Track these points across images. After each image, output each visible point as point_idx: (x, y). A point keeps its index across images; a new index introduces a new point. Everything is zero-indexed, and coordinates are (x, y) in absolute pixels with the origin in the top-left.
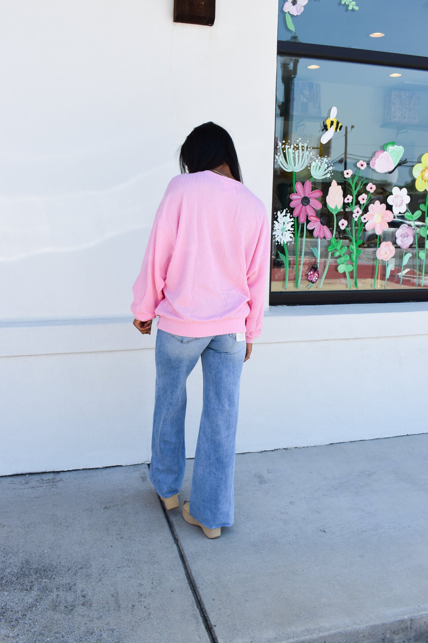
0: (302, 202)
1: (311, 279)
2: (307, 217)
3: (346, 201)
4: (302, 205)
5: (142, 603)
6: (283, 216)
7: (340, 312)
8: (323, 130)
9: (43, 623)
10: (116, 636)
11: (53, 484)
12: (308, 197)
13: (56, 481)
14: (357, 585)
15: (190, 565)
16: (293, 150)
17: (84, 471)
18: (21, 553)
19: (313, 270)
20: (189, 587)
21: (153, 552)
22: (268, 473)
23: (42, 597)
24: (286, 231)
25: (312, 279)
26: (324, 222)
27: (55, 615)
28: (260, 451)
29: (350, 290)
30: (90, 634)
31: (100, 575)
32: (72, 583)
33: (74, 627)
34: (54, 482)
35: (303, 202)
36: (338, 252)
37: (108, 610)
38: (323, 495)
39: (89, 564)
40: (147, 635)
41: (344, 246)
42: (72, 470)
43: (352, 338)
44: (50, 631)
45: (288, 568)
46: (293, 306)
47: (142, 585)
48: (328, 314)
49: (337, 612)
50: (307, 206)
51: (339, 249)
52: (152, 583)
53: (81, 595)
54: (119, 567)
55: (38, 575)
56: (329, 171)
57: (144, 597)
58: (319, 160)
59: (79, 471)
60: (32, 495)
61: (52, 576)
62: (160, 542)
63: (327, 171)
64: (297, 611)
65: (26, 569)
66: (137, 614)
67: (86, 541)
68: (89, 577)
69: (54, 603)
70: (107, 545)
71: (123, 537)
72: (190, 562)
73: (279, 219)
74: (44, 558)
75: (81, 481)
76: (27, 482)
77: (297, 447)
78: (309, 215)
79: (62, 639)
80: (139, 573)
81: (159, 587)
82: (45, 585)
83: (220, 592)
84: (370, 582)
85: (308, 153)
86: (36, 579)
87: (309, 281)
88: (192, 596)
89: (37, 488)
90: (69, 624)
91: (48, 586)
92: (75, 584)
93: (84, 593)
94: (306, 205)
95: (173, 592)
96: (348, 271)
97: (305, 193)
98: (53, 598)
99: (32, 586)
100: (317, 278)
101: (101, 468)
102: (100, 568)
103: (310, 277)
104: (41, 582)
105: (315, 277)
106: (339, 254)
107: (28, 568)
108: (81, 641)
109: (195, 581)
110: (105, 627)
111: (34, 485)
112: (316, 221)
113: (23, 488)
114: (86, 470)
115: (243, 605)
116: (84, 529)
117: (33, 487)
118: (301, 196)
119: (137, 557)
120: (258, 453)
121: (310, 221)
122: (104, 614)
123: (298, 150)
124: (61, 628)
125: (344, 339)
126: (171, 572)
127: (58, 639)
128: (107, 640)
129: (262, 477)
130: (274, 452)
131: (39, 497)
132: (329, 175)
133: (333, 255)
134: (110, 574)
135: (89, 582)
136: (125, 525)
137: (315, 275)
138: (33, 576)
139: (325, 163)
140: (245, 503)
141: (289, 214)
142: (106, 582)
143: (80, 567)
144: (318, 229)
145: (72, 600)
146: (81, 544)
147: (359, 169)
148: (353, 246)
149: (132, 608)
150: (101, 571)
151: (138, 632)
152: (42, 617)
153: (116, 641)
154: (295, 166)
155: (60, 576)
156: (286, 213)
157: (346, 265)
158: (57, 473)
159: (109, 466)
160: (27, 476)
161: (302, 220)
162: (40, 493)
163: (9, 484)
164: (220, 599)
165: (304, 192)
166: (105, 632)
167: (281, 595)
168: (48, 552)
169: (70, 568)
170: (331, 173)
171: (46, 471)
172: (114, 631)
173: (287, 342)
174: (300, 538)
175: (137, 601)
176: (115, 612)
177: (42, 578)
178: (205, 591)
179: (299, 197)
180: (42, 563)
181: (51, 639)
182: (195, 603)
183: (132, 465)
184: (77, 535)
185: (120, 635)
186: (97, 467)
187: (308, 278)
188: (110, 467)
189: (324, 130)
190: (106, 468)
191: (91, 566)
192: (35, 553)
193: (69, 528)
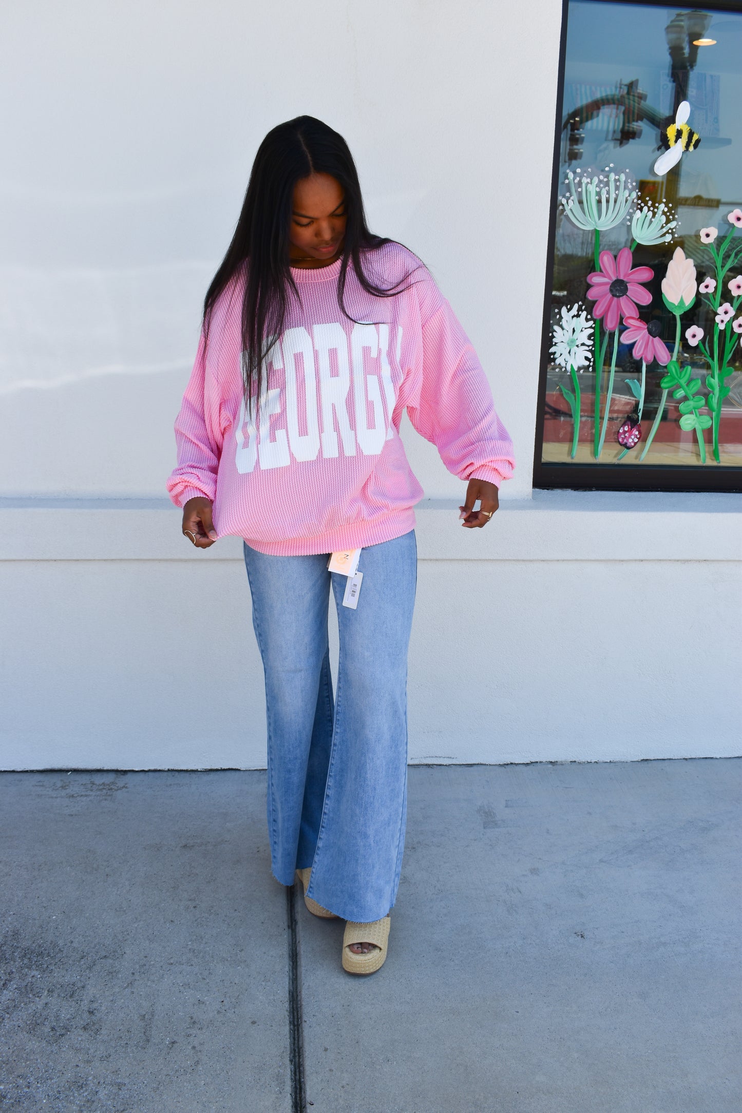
0: (611, 291)
1: (625, 441)
2: (622, 319)
3: (702, 290)
4: (611, 296)
5: (192, 1038)
6: (573, 317)
7: (674, 508)
8: (659, 148)
9: (4, 1055)
10: (123, 1099)
11: (108, 794)
12: (625, 280)
13: (116, 788)
14: (618, 1054)
15: (303, 975)
16: (597, 188)
17: (170, 774)
18: (11, 914)
19: (629, 423)
20: (288, 1018)
21: (242, 941)
22: (507, 806)
23: (19, 1003)
24: (577, 346)
25: (628, 440)
26: (656, 330)
27: (29, 1041)
28: (501, 763)
29: (704, 464)
30: (79, 1087)
31: (133, 974)
32: (80, 985)
33: (54, 1071)
34: (111, 789)
35: (614, 290)
36: (681, 389)
37: (127, 1044)
38: (601, 861)
39: (121, 950)
40: (178, 1104)
41: (695, 380)
42: (150, 770)
43: (696, 559)
44: (10, 1072)
45: (488, 1003)
46: (585, 491)
47: (203, 1003)
48: (648, 511)
49: (559, 1108)
50: (621, 298)
51: (684, 385)
52: (223, 1001)
53: (87, 1009)
54: (172, 964)
55: (26, 961)
56: (670, 229)
57: (199, 1026)
58: (649, 208)
59: (160, 773)
60: (67, 810)
61: (49, 966)
62: (263, 923)
63: (665, 230)
64: (480, 1095)
65: (9, 947)
66: (175, 1059)
67: (130, 907)
68: (113, 976)
69: (34, 1019)
70: (164, 918)
71: (198, 906)
72: (305, 969)
73: (564, 322)
74: (47, 930)
75: (158, 791)
76: (64, 785)
77: (575, 762)
78: (625, 314)
79: (26, 1090)
80: (204, 979)
81: (233, 1010)
82: (31, 983)
83: (341, 1037)
84: (645, 1053)
85: (627, 193)
86: (20, 969)
87: (621, 444)
88: (288, 1036)
89: (78, 798)
90: (49, 1062)
91: (36, 985)
92: (83, 987)
93: (95, 1005)
94: (619, 297)
95: (255, 1025)
96: (700, 428)
97: (619, 272)
98: (37, 1008)
99: (8, 981)
100: (637, 440)
101: (201, 771)
102: (138, 961)
103: (623, 436)
104: (26, 975)
105: (633, 437)
106: (684, 394)
107: (13, 945)
108: (58, 1098)
109: (303, 1007)
110: (109, 1076)
111: (74, 793)
112: (639, 328)
113: (55, 796)
114: (175, 772)
115: (378, 1067)
116: (134, 882)
117: (73, 796)
118: (610, 278)
119: (212, 947)
120: (496, 767)
121: (626, 328)
122: (116, 1051)
123: (607, 188)
124: (31, 1069)
125: (678, 561)
126: (263, 983)
127: (19, 1088)
128: (104, 1103)
129: (492, 814)
130: (529, 767)
131: (76, 815)
132: (668, 238)
133: (670, 395)
134: (152, 974)
135: (109, 985)
136: (209, 882)
137: (634, 432)
138: (17, 963)
139: (661, 213)
140: (445, 863)
141: (585, 313)
142: (139, 989)
143: (104, 953)
144: (642, 344)
145: (69, 1016)
146: (120, 911)
147: (732, 226)
148: (714, 379)
149: (170, 1046)
150: (137, 967)
151: (165, 1097)
152: (6, 1043)
153: (119, 1108)
154: (599, 218)
155: (63, 969)
156: (578, 311)
157: (696, 416)
158: (122, 773)
159: (215, 768)
160: (69, 774)
161: (611, 324)
162: (81, 807)
163: (33, 786)
164: (339, 1051)
165: (617, 270)
166: (105, 1087)
167: (458, 1056)
168: (56, 921)
169: (85, 954)
170: (673, 233)
171: (102, 769)
172: (123, 1088)
173: (563, 561)
174: (530, 944)
175: (183, 1034)
176: (136, 1051)
177: (30, 968)
178: (315, 1029)
179: (605, 280)
180: (40, 940)
181: (7, 1087)
182: (289, 1052)
183: (257, 770)
184: (119, 892)
185: (131, 1097)
186: (194, 768)
187: (618, 439)
188: (217, 770)
189: (663, 148)
190: (210, 773)
191: (123, 955)
192: (35, 919)
193: (109, 879)
